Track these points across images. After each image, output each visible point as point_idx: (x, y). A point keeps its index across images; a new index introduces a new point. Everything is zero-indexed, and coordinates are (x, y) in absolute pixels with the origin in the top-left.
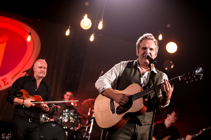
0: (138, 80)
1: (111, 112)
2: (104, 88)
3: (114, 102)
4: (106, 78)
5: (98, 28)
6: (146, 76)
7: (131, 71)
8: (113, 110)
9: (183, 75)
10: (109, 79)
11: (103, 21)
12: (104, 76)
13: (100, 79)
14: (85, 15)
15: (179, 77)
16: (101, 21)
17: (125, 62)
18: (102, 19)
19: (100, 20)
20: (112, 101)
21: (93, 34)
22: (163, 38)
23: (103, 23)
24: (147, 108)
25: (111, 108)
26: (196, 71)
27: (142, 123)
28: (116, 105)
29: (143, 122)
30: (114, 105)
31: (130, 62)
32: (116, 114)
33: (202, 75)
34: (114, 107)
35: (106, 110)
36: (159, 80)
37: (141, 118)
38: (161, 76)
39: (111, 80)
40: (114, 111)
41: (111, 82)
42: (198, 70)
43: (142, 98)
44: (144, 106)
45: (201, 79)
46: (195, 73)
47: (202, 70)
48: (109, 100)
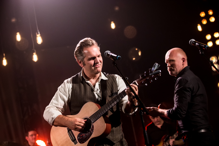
0: (91, 96)
1: (73, 143)
2: (53, 118)
3: (73, 131)
4: (54, 106)
5: (37, 44)
6: (98, 88)
7: (80, 87)
8: (73, 140)
9: (139, 78)
10: (57, 106)
11: (40, 34)
12: (50, 105)
13: (47, 109)
14: (16, 34)
15: (135, 81)
16: (38, 34)
17: (69, 79)
18: (38, 30)
19: (36, 33)
20: (69, 130)
21: (34, 52)
22: (116, 25)
23: (41, 36)
24: (111, 125)
25: (71, 139)
26: (153, 68)
27: (114, 141)
28: (76, 133)
29: (115, 139)
30: (73, 134)
31: (74, 77)
32: (78, 143)
33: (160, 71)
34: (74, 136)
35: (66, 142)
36: (114, 86)
37: (111, 137)
38: (114, 80)
39: (59, 106)
40: (75, 141)
41: (61, 109)
42: (155, 67)
43: (102, 117)
44: (108, 124)
45: (160, 75)
46: (151, 72)
47: (158, 66)
48: (66, 129)
